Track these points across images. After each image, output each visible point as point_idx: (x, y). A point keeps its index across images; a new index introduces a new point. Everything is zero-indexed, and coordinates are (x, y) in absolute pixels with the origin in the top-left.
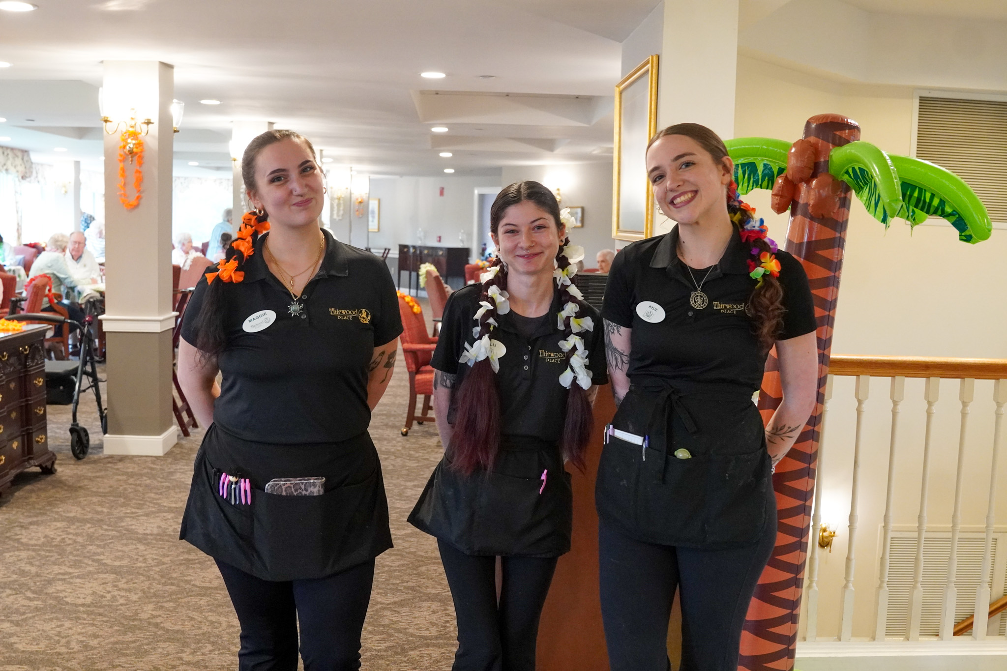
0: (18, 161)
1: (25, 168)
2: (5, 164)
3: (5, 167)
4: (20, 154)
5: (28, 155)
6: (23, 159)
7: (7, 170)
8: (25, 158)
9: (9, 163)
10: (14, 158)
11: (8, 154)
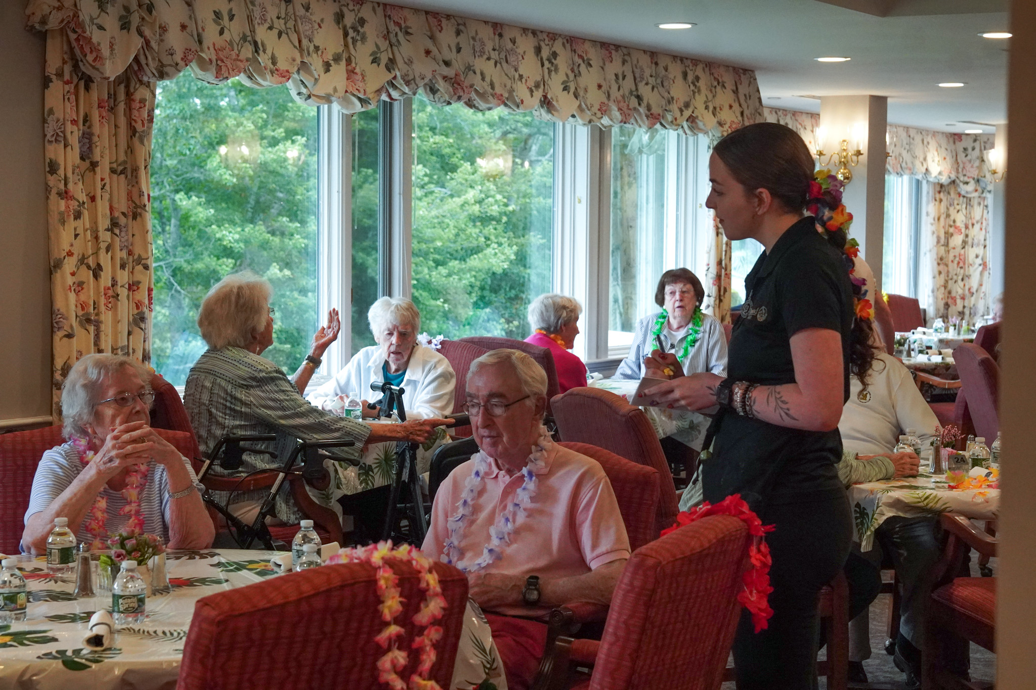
0: (724, 97)
1: (742, 114)
2: (687, 105)
3: (687, 113)
4: (728, 79)
5: (753, 82)
6: (736, 92)
7: (692, 120)
8: (742, 90)
9: (699, 102)
10: (712, 89)
11: (697, 78)
